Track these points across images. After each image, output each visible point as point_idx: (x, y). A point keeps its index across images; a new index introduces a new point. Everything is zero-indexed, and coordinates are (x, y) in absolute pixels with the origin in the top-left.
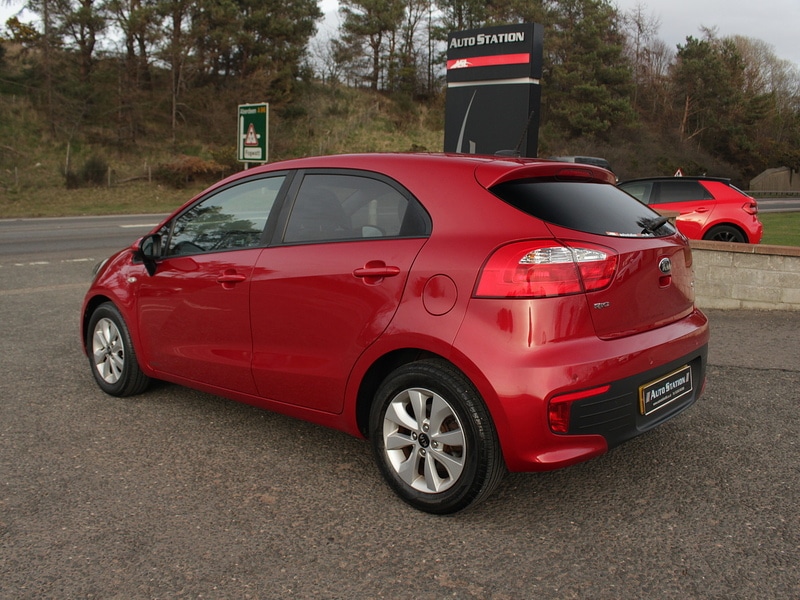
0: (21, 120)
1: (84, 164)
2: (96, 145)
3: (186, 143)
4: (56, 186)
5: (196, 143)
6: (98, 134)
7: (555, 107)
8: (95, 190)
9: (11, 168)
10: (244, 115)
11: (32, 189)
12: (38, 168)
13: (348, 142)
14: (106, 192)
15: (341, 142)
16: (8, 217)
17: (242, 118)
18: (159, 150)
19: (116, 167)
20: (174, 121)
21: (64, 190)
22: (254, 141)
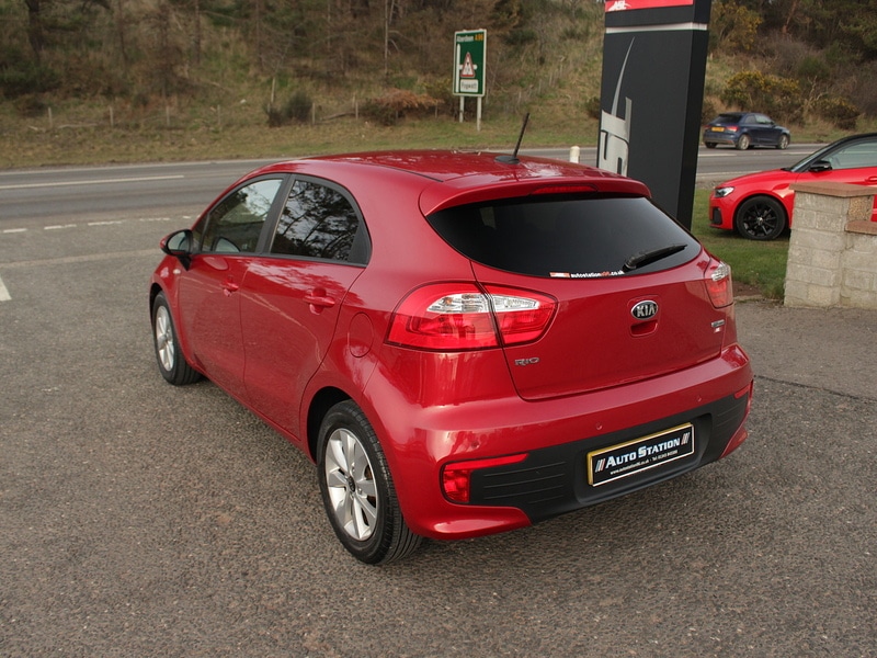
0: (230, 53)
1: (288, 100)
2: (303, 78)
3: (401, 74)
4: (258, 124)
5: (411, 74)
6: (306, 67)
7: (846, 23)
8: (298, 128)
9: (215, 107)
10: (461, 44)
11: (234, 128)
12: (243, 105)
13: (585, 71)
14: (310, 130)
15: (576, 70)
16: (207, 159)
17: (459, 47)
18: (370, 83)
19: (323, 102)
20: (386, 51)
21: (267, 128)
22: (471, 73)
